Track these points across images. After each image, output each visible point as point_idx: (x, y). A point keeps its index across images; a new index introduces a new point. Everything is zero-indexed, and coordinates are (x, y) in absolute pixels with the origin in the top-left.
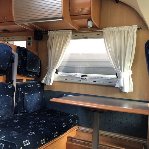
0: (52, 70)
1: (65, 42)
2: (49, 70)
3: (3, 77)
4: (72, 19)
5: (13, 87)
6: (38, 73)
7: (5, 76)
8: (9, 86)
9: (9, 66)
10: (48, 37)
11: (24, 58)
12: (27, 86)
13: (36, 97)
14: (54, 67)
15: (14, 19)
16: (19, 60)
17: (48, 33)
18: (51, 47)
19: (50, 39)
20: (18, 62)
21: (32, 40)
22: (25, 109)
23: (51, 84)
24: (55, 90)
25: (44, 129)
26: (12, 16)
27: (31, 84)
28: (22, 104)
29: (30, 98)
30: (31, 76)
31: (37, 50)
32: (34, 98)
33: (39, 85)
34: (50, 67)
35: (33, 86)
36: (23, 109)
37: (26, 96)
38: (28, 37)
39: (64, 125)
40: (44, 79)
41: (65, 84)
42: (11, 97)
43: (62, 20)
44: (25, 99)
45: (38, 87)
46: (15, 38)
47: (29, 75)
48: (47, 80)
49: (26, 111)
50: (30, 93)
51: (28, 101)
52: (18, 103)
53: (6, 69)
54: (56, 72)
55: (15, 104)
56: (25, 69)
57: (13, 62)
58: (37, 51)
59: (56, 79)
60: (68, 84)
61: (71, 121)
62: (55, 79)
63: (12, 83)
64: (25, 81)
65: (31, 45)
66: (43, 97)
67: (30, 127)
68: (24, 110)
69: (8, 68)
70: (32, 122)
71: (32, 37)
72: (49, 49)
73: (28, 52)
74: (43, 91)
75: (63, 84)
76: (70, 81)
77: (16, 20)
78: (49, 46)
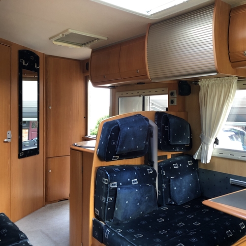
0: (208, 140)
1: (227, 96)
2: (205, 140)
3: (141, 159)
4: (233, 67)
5: (154, 171)
6: (188, 145)
7: (143, 158)
8: (149, 171)
9: (147, 143)
10: (199, 88)
11: (166, 128)
12: (173, 167)
13: (187, 181)
14: (211, 135)
15: (149, 76)
16: (159, 131)
17: (199, 83)
18: (205, 105)
19: (202, 92)
20: (158, 135)
21: (176, 96)
22: (172, 200)
23: (208, 162)
24: (216, 170)
25: (197, 240)
26: (145, 68)
27: (179, 162)
28: (168, 193)
29: (178, 184)
30: (178, 150)
31: (184, 109)
32: (184, 184)
33: (190, 163)
34: (204, 134)
35: (181, 165)
36: (169, 200)
37: (172, 182)
38: (170, 92)
39: (229, 233)
40: (197, 153)
41: (231, 162)
42: (152, 186)
43: (216, 74)
44: (171, 186)
45: (188, 165)
46: (153, 91)
47: (175, 149)
48: (202, 155)
49: (173, 203)
50: (177, 177)
51: (175, 188)
52: (162, 192)
53: (143, 149)
54: (215, 143)
55: (158, 192)
56: (169, 143)
57: (152, 136)
58: (184, 111)
59: (216, 154)
60: (236, 163)
61: (242, 226)
62: (214, 153)
63: (152, 165)
64: (169, 157)
65: (175, 104)
66: (197, 181)
67: (179, 232)
68: (171, 202)
69: (146, 146)
70: (182, 224)
71: (175, 91)
72: (202, 107)
73: (170, 120)
74: (197, 171)
75: (228, 161)
76: (240, 158)
77: (151, 77)
78: (202, 102)
